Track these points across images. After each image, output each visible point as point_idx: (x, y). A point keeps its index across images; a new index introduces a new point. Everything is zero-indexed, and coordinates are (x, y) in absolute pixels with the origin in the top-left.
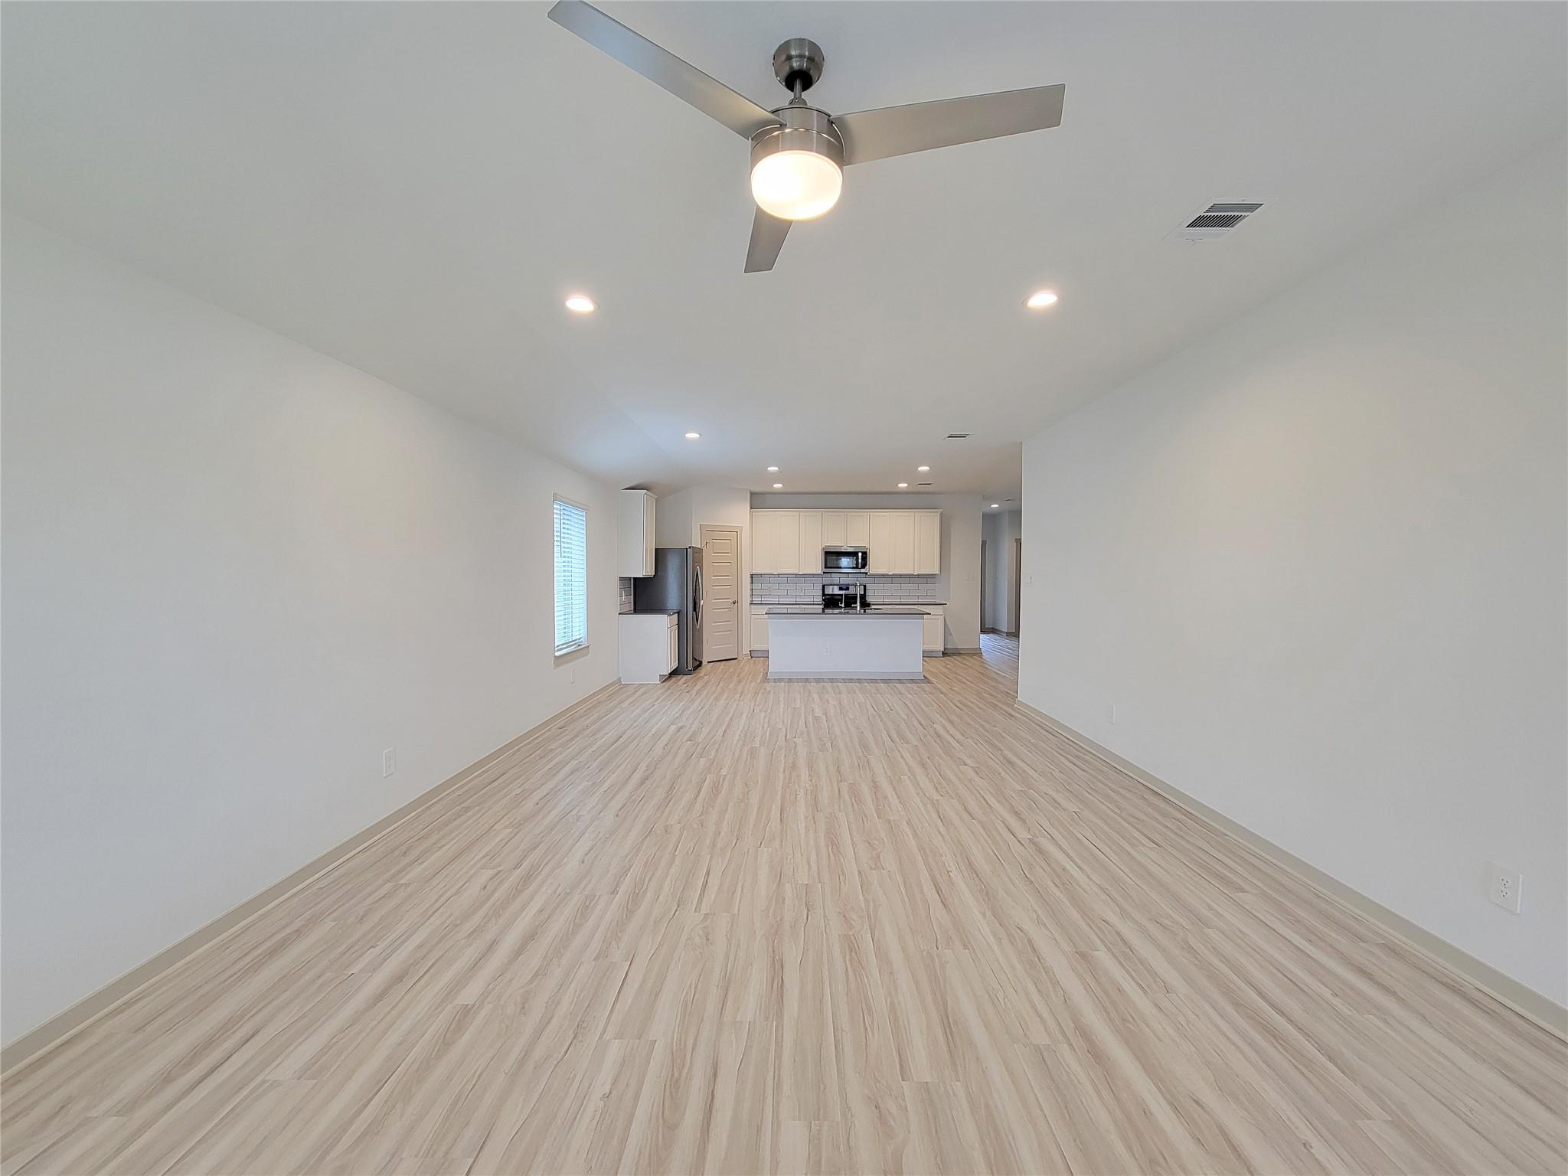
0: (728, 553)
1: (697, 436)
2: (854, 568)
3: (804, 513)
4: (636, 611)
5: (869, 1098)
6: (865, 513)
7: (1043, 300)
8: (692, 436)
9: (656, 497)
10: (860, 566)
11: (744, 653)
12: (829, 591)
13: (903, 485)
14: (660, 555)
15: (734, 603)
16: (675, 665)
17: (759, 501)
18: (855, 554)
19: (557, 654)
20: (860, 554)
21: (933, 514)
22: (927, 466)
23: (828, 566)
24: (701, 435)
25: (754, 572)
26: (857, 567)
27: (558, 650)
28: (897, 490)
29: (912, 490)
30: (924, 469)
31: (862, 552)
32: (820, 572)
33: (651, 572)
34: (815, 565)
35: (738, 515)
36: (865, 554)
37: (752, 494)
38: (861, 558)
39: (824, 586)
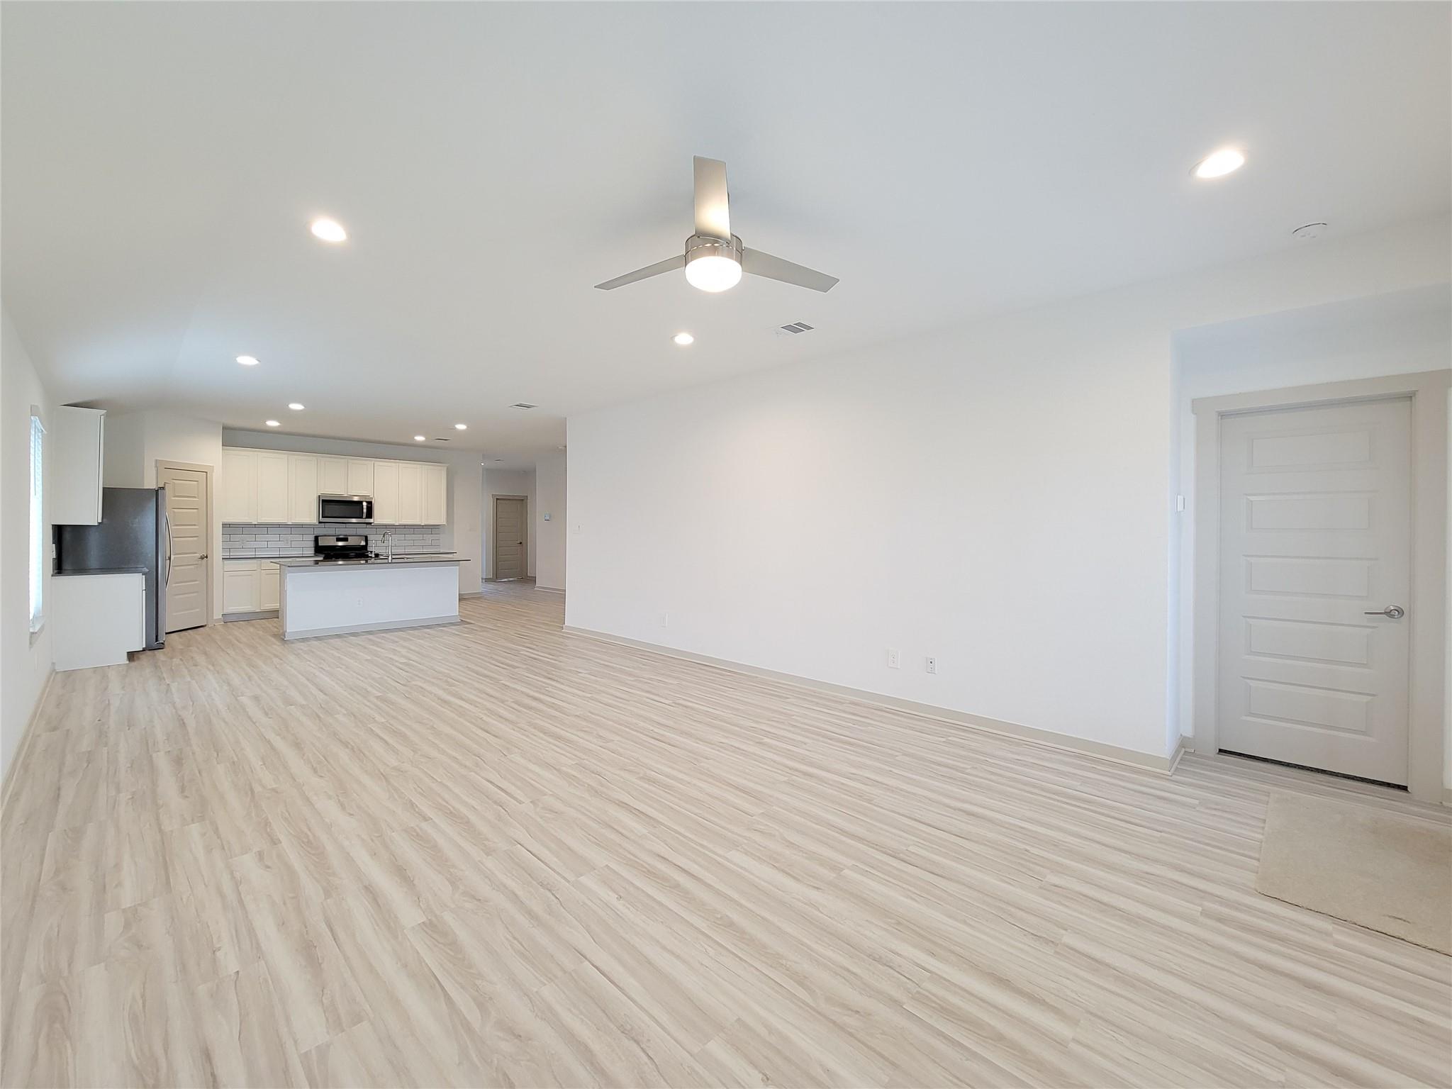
0: (196, 497)
2: (355, 518)
3: (292, 457)
6: (370, 463)
8: (247, 360)
10: (364, 516)
11: (215, 618)
12: (324, 542)
13: (420, 438)
14: (111, 497)
15: (202, 558)
16: (142, 642)
17: (234, 437)
18: (358, 504)
20: (365, 504)
21: (440, 468)
22: (465, 424)
23: (326, 515)
25: (228, 521)
26: (359, 517)
28: (413, 442)
30: (461, 427)
31: (367, 502)
32: (315, 521)
33: (97, 520)
34: (309, 514)
35: (208, 452)
36: (370, 503)
37: (226, 429)
39: (317, 537)
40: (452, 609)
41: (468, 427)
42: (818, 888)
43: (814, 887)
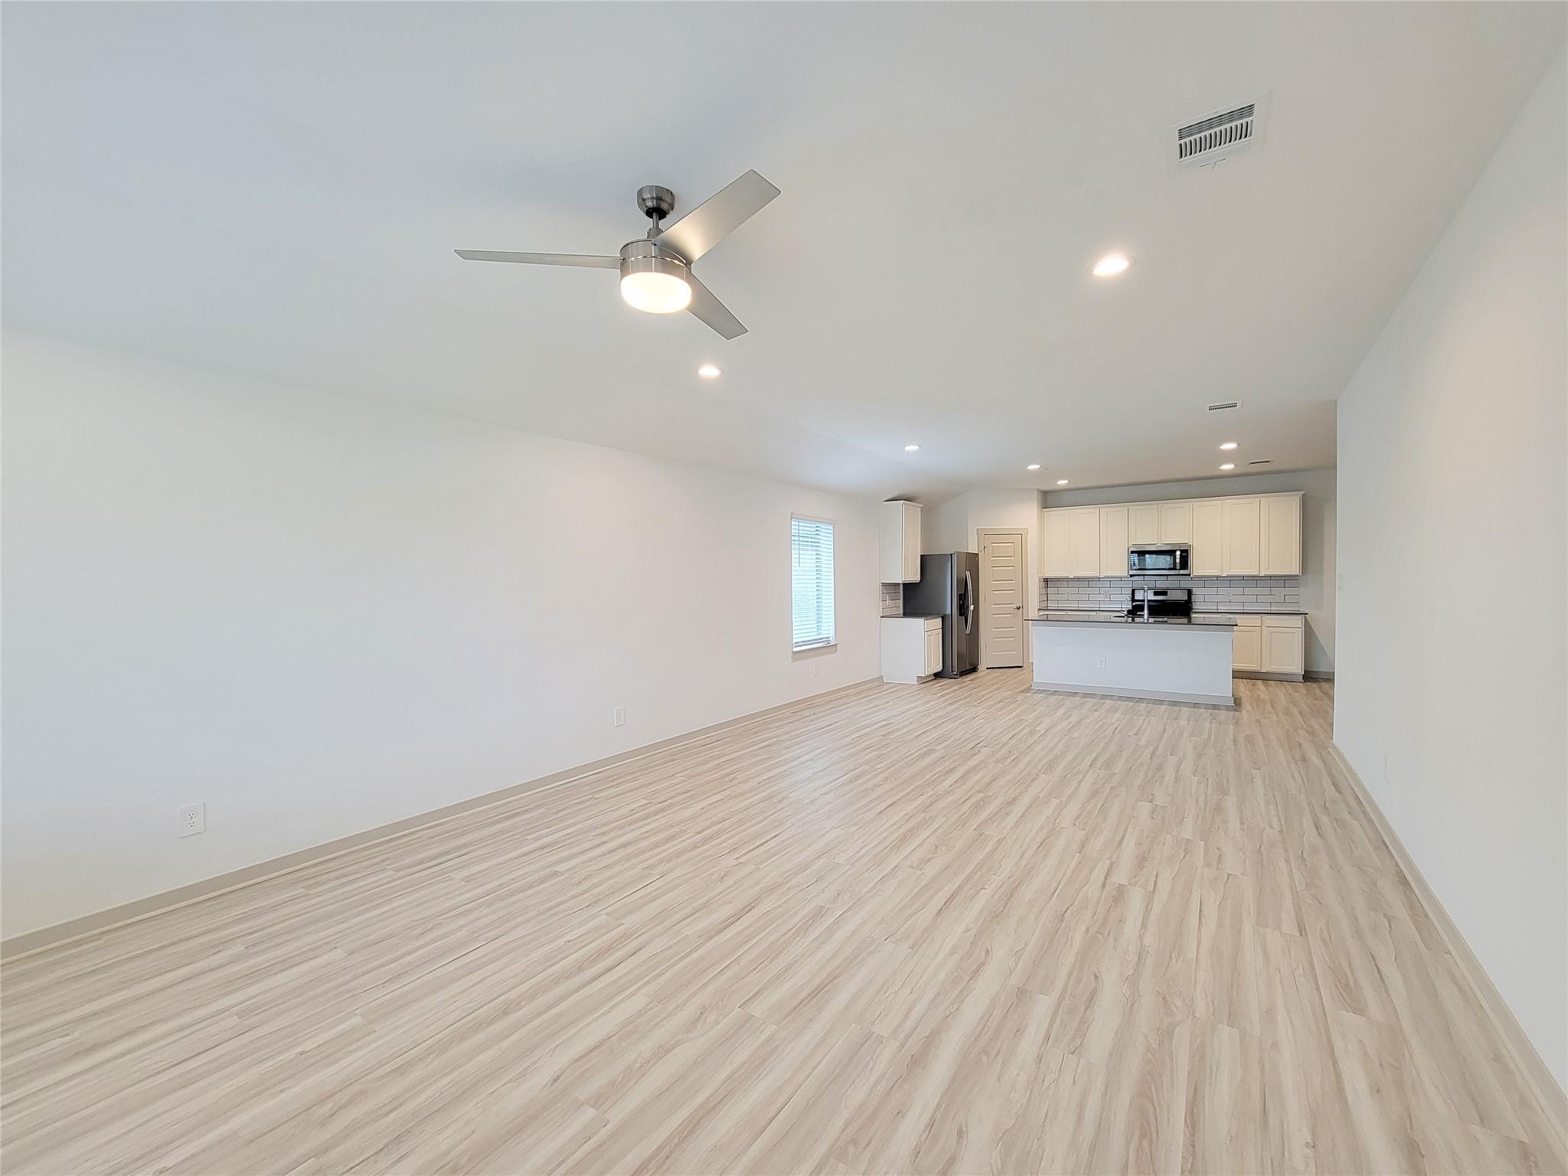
0: (1011, 557)
1: (916, 447)
2: (1170, 569)
3: (1106, 510)
4: (906, 614)
5: (704, 1006)
6: (1186, 505)
7: (1111, 266)
8: (912, 448)
9: (921, 506)
10: (1179, 567)
12: (1139, 596)
13: (1228, 467)
14: (926, 561)
15: (1018, 608)
16: (939, 668)
17: (1049, 499)
18: (1171, 553)
19: (795, 649)
20: (1178, 553)
23: (1137, 566)
24: (920, 447)
25: (1046, 575)
26: (1174, 568)
27: (796, 646)
28: (1220, 473)
29: (1239, 471)
31: (1182, 550)
32: (1126, 574)
33: (917, 578)
34: (1118, 566)
35: (1025, 517)
36: (1185, 552)
37: (1044, 493)
38: (1183, 558)
39: (1133, 591)
40: (1223, 688)
41: (1239, 445)
42: (555, 1081)
43: (558, 1077)
